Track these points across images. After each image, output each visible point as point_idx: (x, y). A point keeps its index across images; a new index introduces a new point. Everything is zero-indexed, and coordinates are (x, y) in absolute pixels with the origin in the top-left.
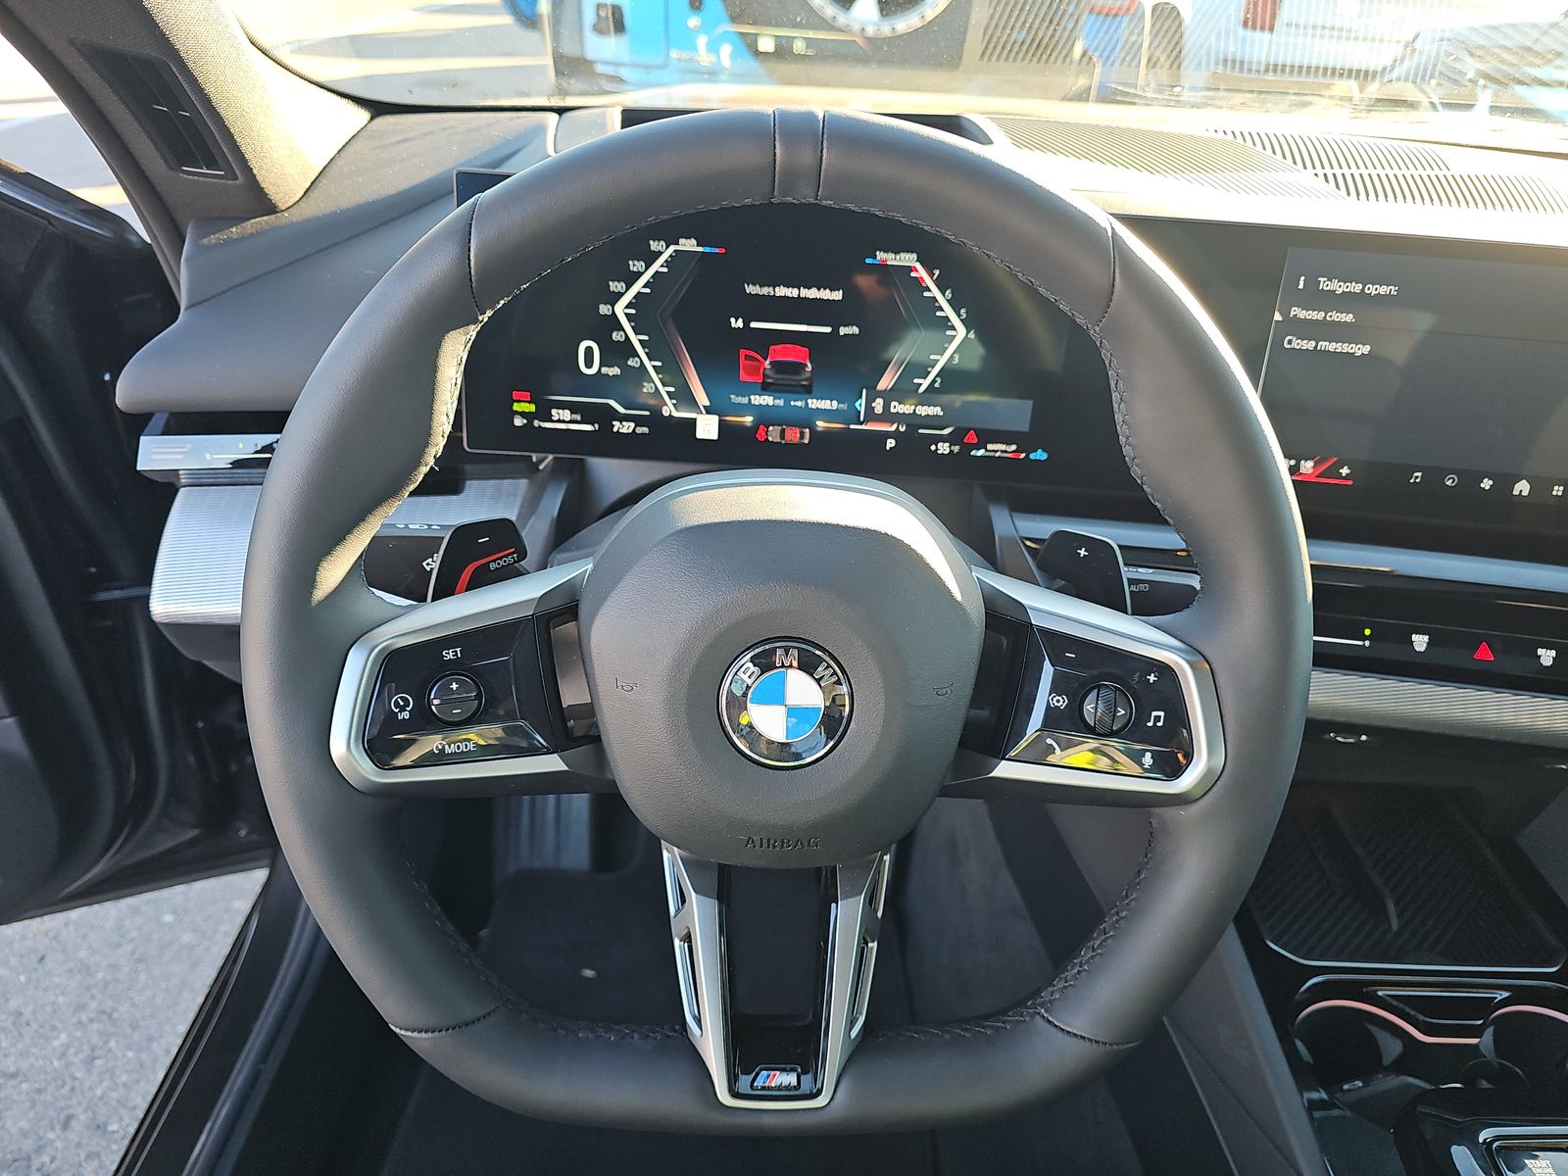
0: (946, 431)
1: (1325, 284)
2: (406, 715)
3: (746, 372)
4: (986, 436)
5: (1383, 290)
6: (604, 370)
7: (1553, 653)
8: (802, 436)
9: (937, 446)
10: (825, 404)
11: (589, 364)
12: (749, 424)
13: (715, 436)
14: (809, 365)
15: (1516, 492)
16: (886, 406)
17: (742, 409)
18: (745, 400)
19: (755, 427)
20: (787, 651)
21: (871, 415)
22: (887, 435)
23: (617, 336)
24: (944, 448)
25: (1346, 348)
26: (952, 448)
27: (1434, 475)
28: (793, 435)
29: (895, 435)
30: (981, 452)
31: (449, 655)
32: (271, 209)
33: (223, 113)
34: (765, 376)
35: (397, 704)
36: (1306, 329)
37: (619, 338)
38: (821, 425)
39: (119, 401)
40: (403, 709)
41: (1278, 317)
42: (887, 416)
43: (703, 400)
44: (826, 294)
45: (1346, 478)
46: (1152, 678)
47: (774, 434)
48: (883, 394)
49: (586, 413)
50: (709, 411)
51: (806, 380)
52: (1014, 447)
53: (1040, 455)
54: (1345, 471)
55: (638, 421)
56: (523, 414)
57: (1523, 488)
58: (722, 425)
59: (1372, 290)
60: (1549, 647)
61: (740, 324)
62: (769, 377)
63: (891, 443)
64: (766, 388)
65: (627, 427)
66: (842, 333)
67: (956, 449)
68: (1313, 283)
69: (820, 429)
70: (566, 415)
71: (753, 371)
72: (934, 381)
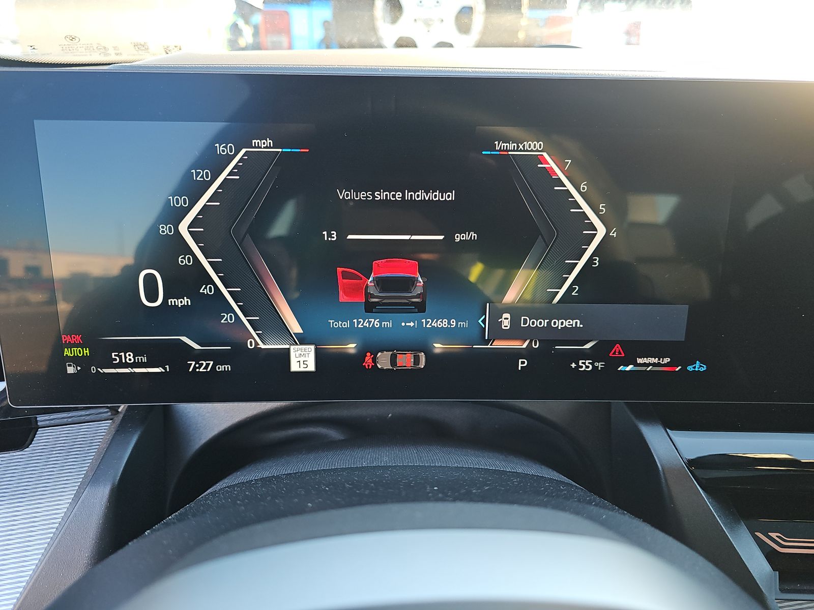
0: (588, 346)
3: (344, 292)
4: (634, 350)
6: (171, 301)
8: (417, 360)
9: (577, 363)
10: (443, 323)
11: (152, 297)
12: (352, 351)
13: (311, 367)
14: (420, 279)
16: (514, 322)
17: (343, 335)
18: (346, 325)
19: (360, 356)
21: (498, 333)
22: (517, 354)
23: (183, 261)
24: (586, 365)
26: (596, 364)
28: (405, 361)
29: (527, 353)
30: (630, 368)
34: (368, 295)
37: (186, 262)
38: (438, 347)
42: (515, 332)
43: (295, 327)
44: (435, 196)
47: (384, 361)
48: (509, 309)
49: (155, 353)
50: (302, 340)
51: (418, 296)
52: (667, 360)
53: (698, 367)
55: (218, 358)
56: (75, 360)
58: (320, 357)
61: (334, 236)
62: (373, 296)
63: (522, 363)
64: (370, 308)
65: (206, 366)
66: (458, 240)
67: (599, 365)
69: (437, 351)
70: (130, 357)
71: (352, 291)
72: (571, 289)
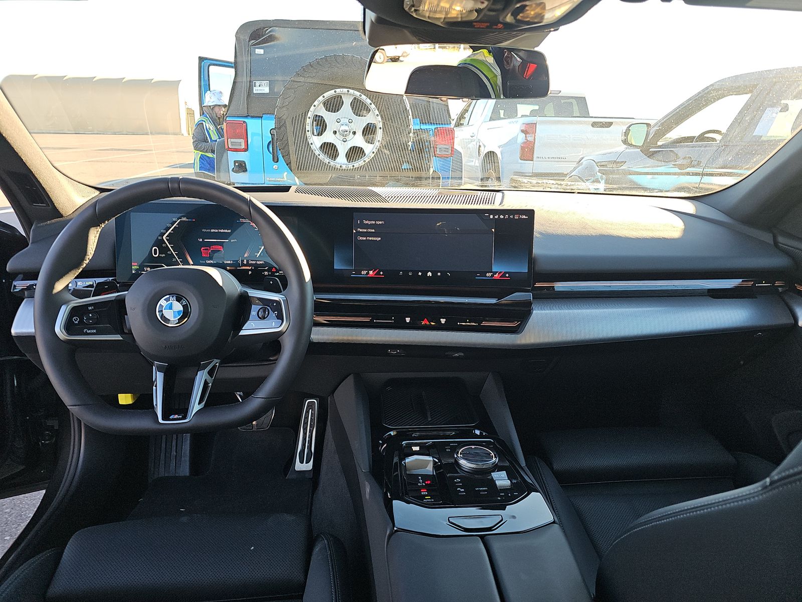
0: (266, 268)
1: (366, 222)
2: (77, 322)
3: (204, 254)
5: (380, 223)
6: (160, 255)
7: (445, 320)
9: (264, 273)
10: (229, 262)
11: (156, 254)
14: (223, 251)
15: (428, 275)
16: (247, 262)
18: (204, 262)
20: (173, 297)
21: (243, 264)
22: (249, 270)
23: (164, 245)
24: (266, 273)
25: (374, 239)
27: (406, 272)
29: (251, 270)
30: (278, 274)
31: (90, 308)
32: (61, 216)
33: (41, 182)
34: (210, 255)
35: (74, 320)
36: (363, 235)
38: (229, 268)
39: (7, 269)
40: (76, 321)
41: (354, 231)
42: (248, 265)
43: (191, 263)
44: (226, 231)
45: (382, 275)
46: (275, 304)
48: (246, 259)
51: (222, 255)
54: (381, 273)
56: (135, 269)
57: (430, 274)
59: (378, 223)
60: (443, 318)
61: (201, 240)
63: (250, 273)
64: (210, 258)
66: (232, 241)
67: (270, 273)
68: (362, 222)
70: (149, 269)
72: (261, 254)
